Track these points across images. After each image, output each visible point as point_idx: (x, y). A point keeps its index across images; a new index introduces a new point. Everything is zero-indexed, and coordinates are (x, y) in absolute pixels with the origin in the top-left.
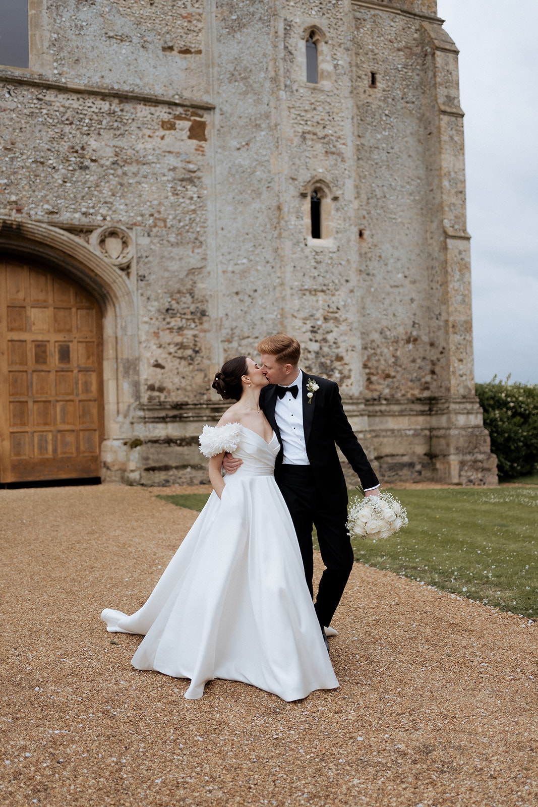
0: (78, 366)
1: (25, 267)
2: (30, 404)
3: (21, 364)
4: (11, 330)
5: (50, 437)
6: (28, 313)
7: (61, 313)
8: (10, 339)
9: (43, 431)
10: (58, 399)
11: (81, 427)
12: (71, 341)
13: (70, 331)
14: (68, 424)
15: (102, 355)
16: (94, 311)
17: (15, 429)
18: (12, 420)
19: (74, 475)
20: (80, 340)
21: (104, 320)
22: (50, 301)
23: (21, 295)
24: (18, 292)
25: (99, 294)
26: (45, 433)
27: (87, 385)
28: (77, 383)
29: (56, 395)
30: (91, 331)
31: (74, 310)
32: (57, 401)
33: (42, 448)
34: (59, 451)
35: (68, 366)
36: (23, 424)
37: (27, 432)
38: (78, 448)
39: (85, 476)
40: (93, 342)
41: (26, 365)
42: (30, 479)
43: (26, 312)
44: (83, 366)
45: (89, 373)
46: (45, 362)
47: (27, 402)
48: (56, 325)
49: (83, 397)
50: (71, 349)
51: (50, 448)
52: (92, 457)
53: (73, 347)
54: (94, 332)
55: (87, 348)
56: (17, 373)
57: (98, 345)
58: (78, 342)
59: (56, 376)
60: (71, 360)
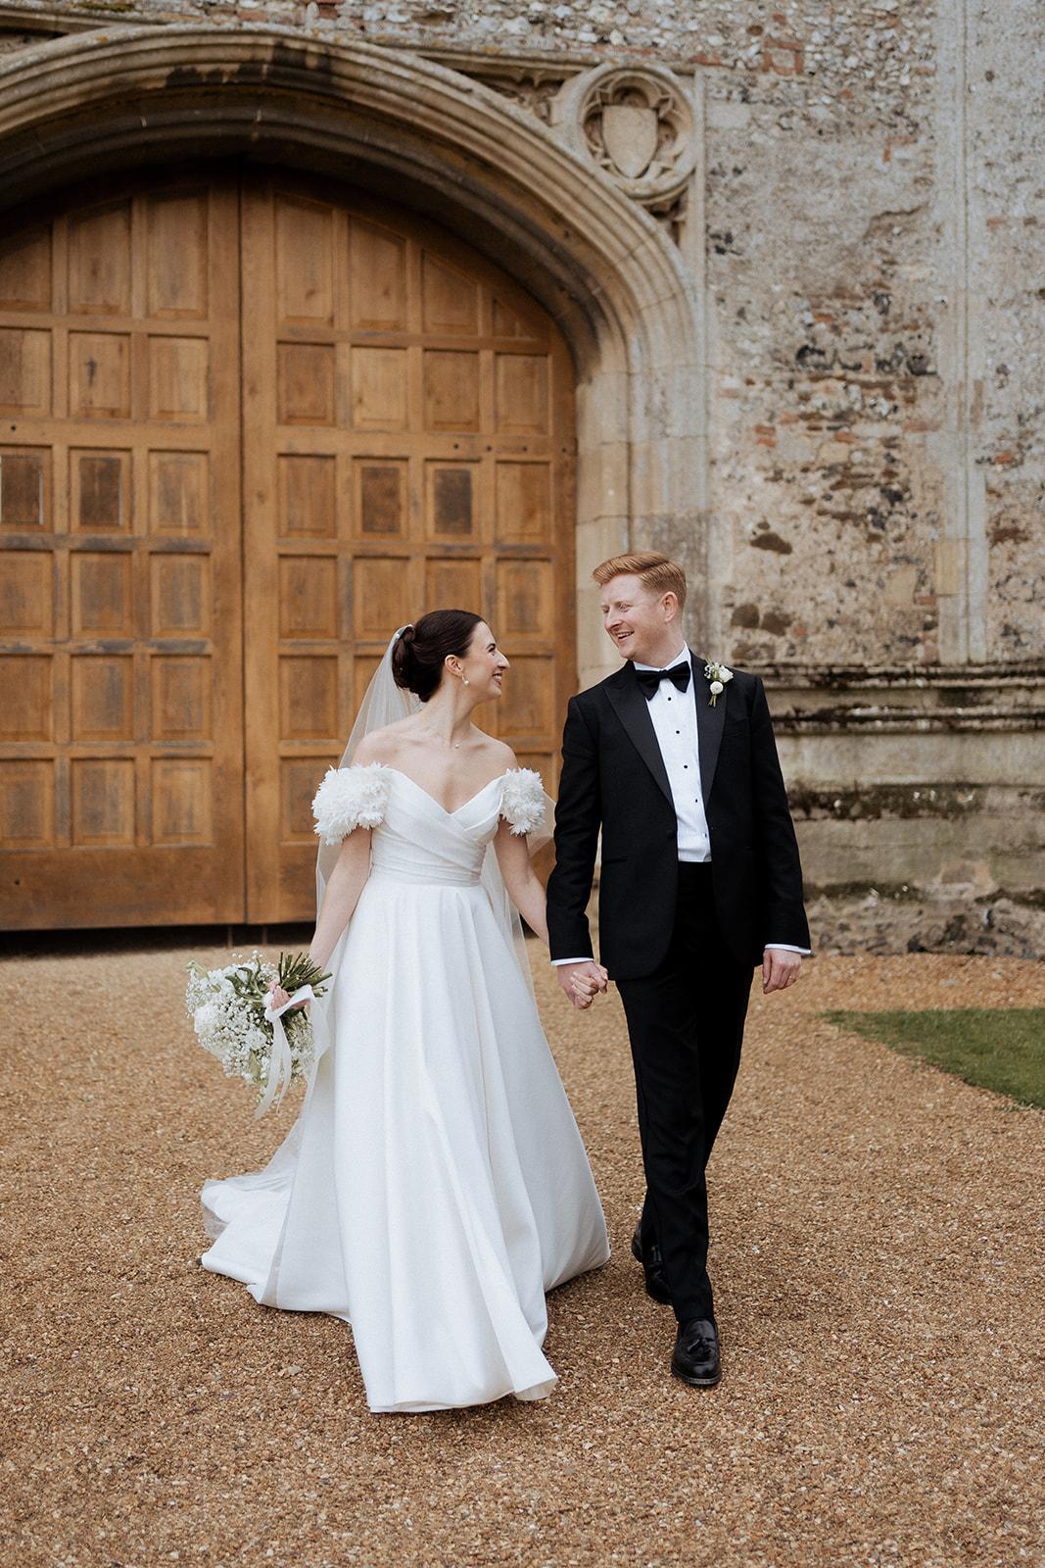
0: (497, 543)
1: (335, 213)
2: (345, 665)
3: (317, 532)
4: (288, 419)
6: (343, 364)
7: (446, 367)
8: (283, 450)
12: (477, 461)
13: (473, 425)
15: (574, 510)
16: (551, 360)
17: (296, 749)
18: (286, 718)
20: (504, 456)
21: (580, 389)
22: (413, 327)
23: (321, 306)
24: (311, 294)
25: (578, 301)
27: (523, 605)
28: (492, 599)
30: (540, 428)
31: (486, 356)
35: (465, 541)
36: (322, 732)
40: (546, 463)
41: (334, 535)
43: (334, 361)
44: (511, 541)
45: (530, 565)
46: (392, 529)
47: (334, 658)
48: (431, 405)
49: (511, 645)
50: (475, 485)
53: (482, 476)
54: (551, 432)
55: (526, 484)
56: (304, 562)
57: (560, 475)
58: (499, 462)
59: (428, 573)
60: (474, 521)
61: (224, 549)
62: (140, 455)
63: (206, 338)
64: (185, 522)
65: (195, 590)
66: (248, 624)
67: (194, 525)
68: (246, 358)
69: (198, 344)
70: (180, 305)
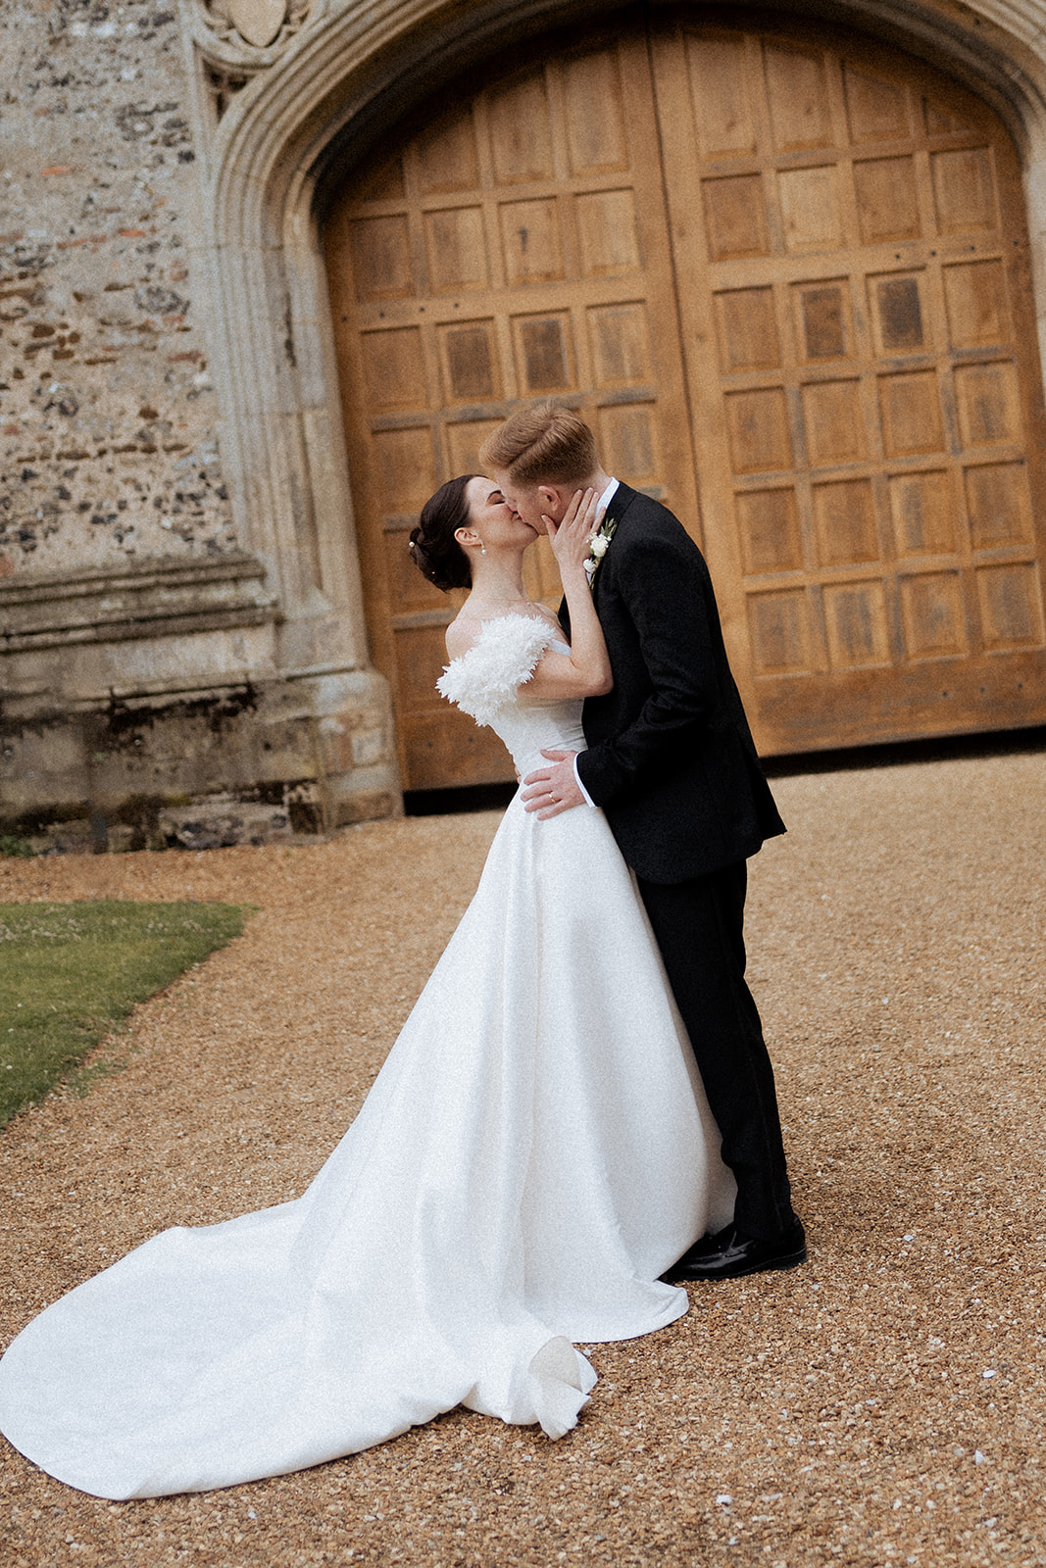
0: (951, 349)
1: (747, 39)
2: (803, 495)
3: (762, 365)
4: (721, 255)
5: (877, 598)
6: (771, 192)
7: (880, 176)
8: (719, 287)
9: (853, 582)
10: (894, 469)
11: (980, 557)
12: (922, 268)
13: (913, 232)
14: (935, 549)
15: (1032, 303)
16: (991, 151)
17: (761, 583)
18: (748, 552)
19: (966, 724)
20: (950, 259)
21: (1025, 176)
22: (840, 139)
23: (742, 137)
24: (731, 125)
25: (998, 88)
26: (859, 587)
27: (987, 412)
28: (952, 409)
29: (886, 456)
30: (988, 224)
31: (921, 158)
32: (890, 477)
33: (856, 639)
34: (912, 645)
35: (916, 353)
36: (789, 564)
37: (802, 588)
38: (974, 631)
39: (1005, 722)
40: (998, 260)
41: (779, 366)
42: (825, 743)
43: (761, 191)
44: (967, 347)
45: (990, 369)
46: (838, 351)
47: (791, 488)
48: (867, 220)
49: (978, 454)
50: (922, 293)
51: (881, 637)
52: (1027, 655)
53: (928, 284)
54: (999, 225)
55: (978, 285)
56: (751, 397)
57: (1014, 269)
58: (945, 266)
59: (880, 391)
60: (926, 330)
61: (670, 394)
62: (578, 313)
63: (630, 188)
64: (628, 370)
65: (645, 438)
66: (701, 465)
67: (638, 375)
68: (671, 199)
69: (624, 196)
70: (602, 159)
